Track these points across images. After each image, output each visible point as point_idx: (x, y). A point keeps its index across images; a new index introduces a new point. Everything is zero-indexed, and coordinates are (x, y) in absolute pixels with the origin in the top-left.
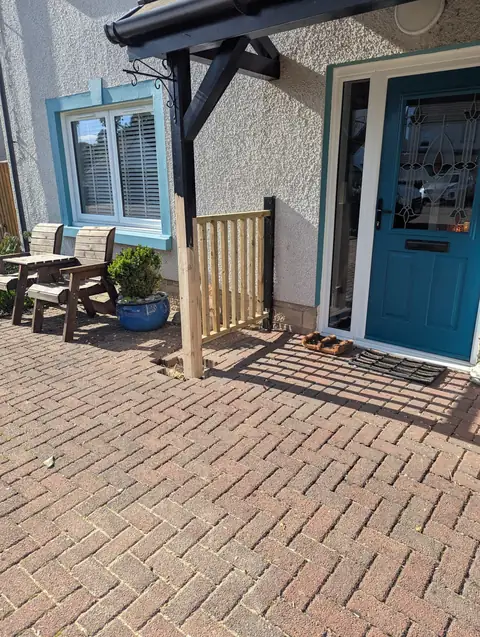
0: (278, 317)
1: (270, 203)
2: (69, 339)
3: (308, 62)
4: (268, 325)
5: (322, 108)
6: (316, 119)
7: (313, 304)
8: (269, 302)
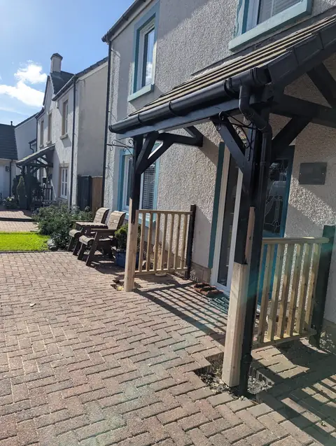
0: (193, 272)
1: (194, 208)
2: (88, 264)
3: (213, 140)
4: (187, 276)
5: (217, 161)
6: (214, 167)
7: (207, 267)
8: (189, 263)
